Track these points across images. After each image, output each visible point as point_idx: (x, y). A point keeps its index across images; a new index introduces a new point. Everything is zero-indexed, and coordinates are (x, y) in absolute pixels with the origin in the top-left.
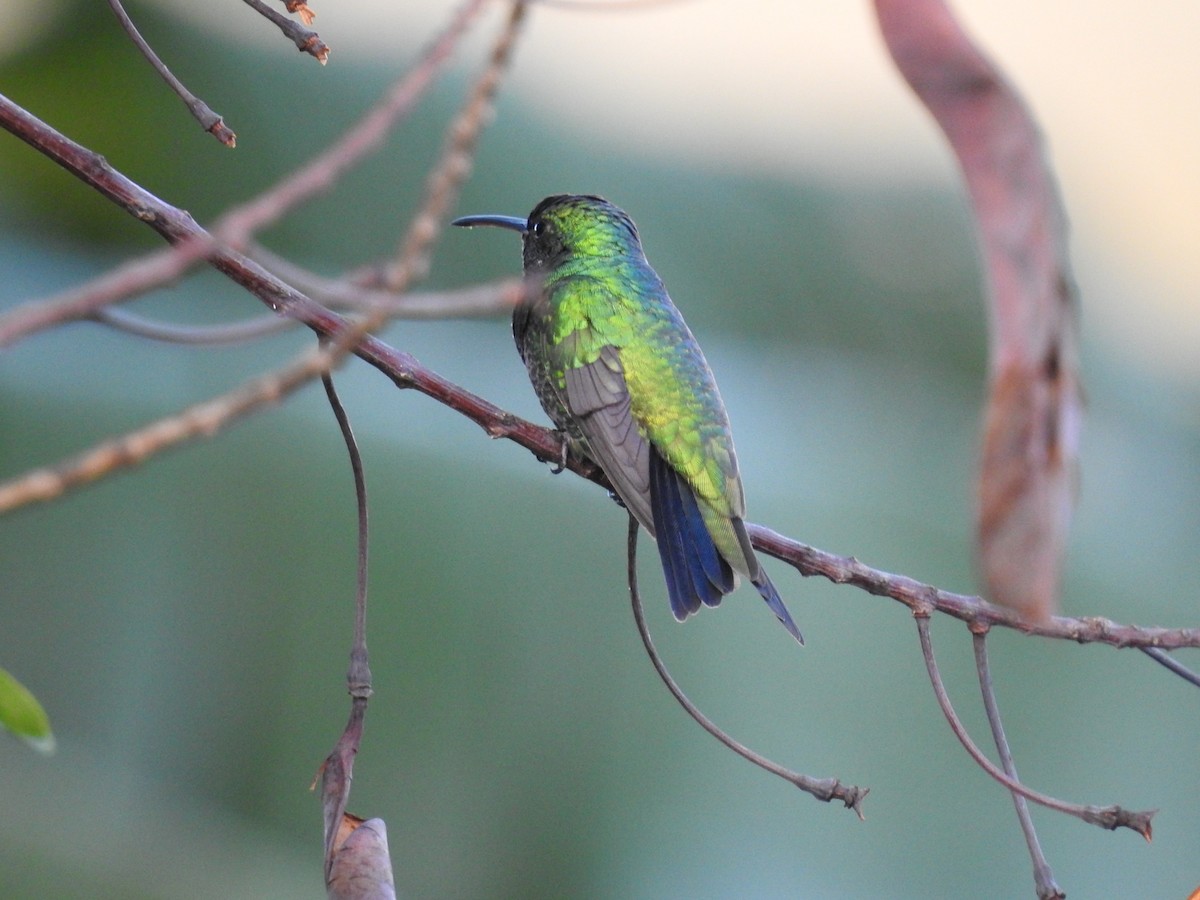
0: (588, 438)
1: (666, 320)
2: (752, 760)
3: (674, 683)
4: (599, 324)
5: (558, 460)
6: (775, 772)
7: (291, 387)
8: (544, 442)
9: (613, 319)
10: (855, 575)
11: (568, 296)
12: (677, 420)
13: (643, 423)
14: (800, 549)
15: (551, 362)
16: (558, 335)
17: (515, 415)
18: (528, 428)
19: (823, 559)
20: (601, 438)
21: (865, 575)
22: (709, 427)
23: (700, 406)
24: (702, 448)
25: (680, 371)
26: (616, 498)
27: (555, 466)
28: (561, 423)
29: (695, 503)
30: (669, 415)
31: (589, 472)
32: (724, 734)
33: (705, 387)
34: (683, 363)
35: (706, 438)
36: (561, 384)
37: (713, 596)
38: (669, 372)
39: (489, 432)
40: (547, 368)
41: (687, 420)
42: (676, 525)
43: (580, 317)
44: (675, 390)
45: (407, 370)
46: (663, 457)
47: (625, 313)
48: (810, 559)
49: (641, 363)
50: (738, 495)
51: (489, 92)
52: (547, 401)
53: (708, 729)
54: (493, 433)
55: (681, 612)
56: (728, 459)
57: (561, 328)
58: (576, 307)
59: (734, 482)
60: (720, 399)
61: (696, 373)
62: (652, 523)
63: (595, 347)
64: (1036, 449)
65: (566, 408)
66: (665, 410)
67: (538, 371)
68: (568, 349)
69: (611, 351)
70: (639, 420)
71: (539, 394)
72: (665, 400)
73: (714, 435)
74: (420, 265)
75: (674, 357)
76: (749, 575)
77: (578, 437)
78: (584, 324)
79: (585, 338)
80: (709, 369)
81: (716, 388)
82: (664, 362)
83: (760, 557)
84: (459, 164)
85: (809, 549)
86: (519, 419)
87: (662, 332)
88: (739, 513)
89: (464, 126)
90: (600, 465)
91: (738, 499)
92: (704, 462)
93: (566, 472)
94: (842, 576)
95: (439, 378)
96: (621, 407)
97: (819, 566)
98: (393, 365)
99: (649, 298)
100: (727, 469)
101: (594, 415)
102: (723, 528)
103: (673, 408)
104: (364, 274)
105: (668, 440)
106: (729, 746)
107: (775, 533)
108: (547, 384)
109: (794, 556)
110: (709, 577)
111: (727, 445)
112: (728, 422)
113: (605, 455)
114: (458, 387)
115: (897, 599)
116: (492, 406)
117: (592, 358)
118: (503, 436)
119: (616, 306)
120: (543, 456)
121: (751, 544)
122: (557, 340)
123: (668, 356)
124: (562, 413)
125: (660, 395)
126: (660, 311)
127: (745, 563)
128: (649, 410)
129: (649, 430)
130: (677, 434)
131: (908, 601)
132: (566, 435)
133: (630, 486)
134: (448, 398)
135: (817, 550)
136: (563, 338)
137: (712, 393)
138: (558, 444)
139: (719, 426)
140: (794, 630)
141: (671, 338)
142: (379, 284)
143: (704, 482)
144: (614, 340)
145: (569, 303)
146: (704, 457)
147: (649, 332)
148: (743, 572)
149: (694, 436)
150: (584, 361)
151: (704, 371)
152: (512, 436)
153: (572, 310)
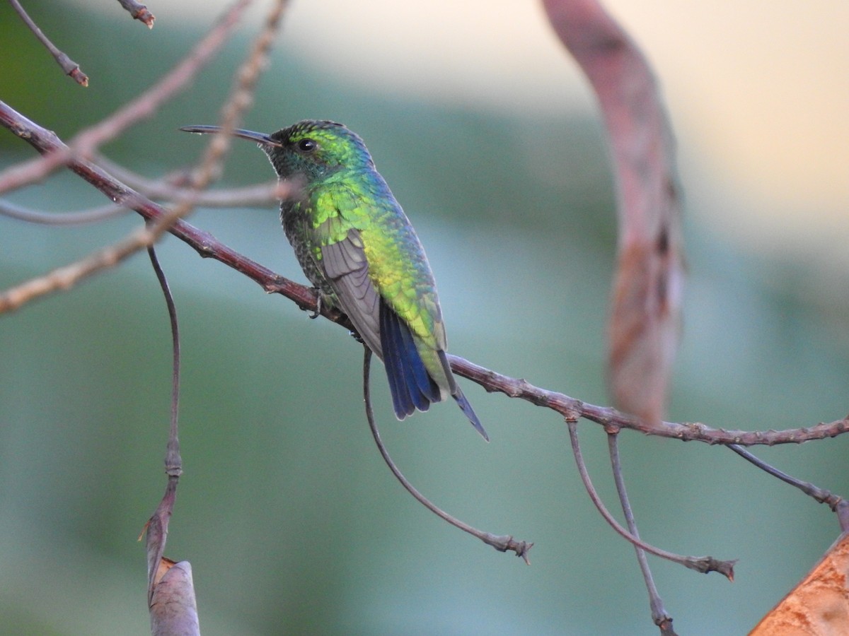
0: (338, 294)
1: (393, 211)
2: (451, 522)
3: (396, 468)
4: (345, 213)
5: (314, 309)
6: (466, 530)
7: (123, 256)
8: (305, 296)
9: (356, 210)
10: (524, 392)
11: (323, 195)
12: (400, 281)
13: (376, 282)
14: (485, 373)
15: (311, 241)
16: (317, 222)
17: (285, 277)
18: (293, 286)
19: (501, 381)
20: (348, 294)
21: (531, 392)
22: (423, 286)
23: (416, 271)
24: (417, 300)
25: (402, 247)
26: (357, 336)
27: (312, 313)
28: (318, 284)
29: (412, 340)
30: (395, 277)
31: (336, 317)
32: (431, 504)
33: (419, 259)
34: (404, 242)
35: (420, 293)
36: (319, 257)
37: (424, 404)
38: (395, 247)
39: (266, 289)
40: (309, 246)
41: (407, 281)
42: (397, 354)
43: (333, 209)
44: (399, 260)
45: (208, 245)
46: (390, 306)
47: (363, 206)
48: (492, 380)
49: (375, 242)
50: (442, 334)
51: (266, 48)
52: (308, 269)
53: (420, 500)
54: (269, 290)
55: (401, 415)
56: (435, 309)
57: (318, 217)
58: (329, 202)
59: (440, 325)
60: (429, 267)
61: (413, 249)
62: (381, 351)
63: (344, 230)
64: (651, 303)
65: (322, 274)
66: (392, 274)
67: (302, 248)
68: (324, 232)
69: (355, 233)
70: (373, 280)
71: (302, 264)
72: (392, 266)
73: (426, 292)
74: (215, 170)
75: (398, 238)
76: (450, 391)
77: (329, 294)
78: (335, 214)
79: (336, 224)
80: (421, 247)
81: (427, 260)
82: (391, 240)
83: (458, 379)
84: (244, 99)
85: (492, 373)
86: (287, 280)
87: (389, 221)
88: (443, 347)
89: (247, 72)
90: (346, 312)
91: (442, 337)
92: (419, 311)
93: (320, 317)
94: (515, 392)
95: (230, 250)
96: (362, 272)
97: (499, 385)
98: (198, 241)
99: (381, 197)
100: (434, 316)
101: (343, 278)
102: (431, 357)
103: (398, 272)
104: (176, 176)
105: (393, 295)
106: (435, 512)
107: (468, 361)
108: (309, 257)
109: (481, 378)
110: (422, 391)
111: (434, 300)
112: (435, 283)
113: (350, 306)
114: (243, 257)
115: (554, 408)
116: (268, 270)
117: (342, 238)
118: (276, 292)
119: (358, 201)
120: (304, 306)
121: (451, 369)
122: (316, 226)
123: (394, 236)
124: (319, 277)
125: (388, 263)
126: (389, 205)
127: (447, 381)
128: (380, 274)
129: (380, 288)
130: (400, 291)
131: (562, 410)
132: (320, 291)
133: (368, 328)
134: (237, 265)
135: (498, 374)
136: (321, 224)
137: (424, 263)
138: (314, 297)
139: (429, 286)
140: (482, 430)
141: (396, 224)
142: (186, 183)
143: (418, 325)
144: (357, 225)
145: (324, 200)
146: (419, 306)
147: (381, 220)
148: (445, 387)
149: (412, 292)
150: (336, 240)
151: (419, 247)
152: (282, 292)
153: (325, 205)
